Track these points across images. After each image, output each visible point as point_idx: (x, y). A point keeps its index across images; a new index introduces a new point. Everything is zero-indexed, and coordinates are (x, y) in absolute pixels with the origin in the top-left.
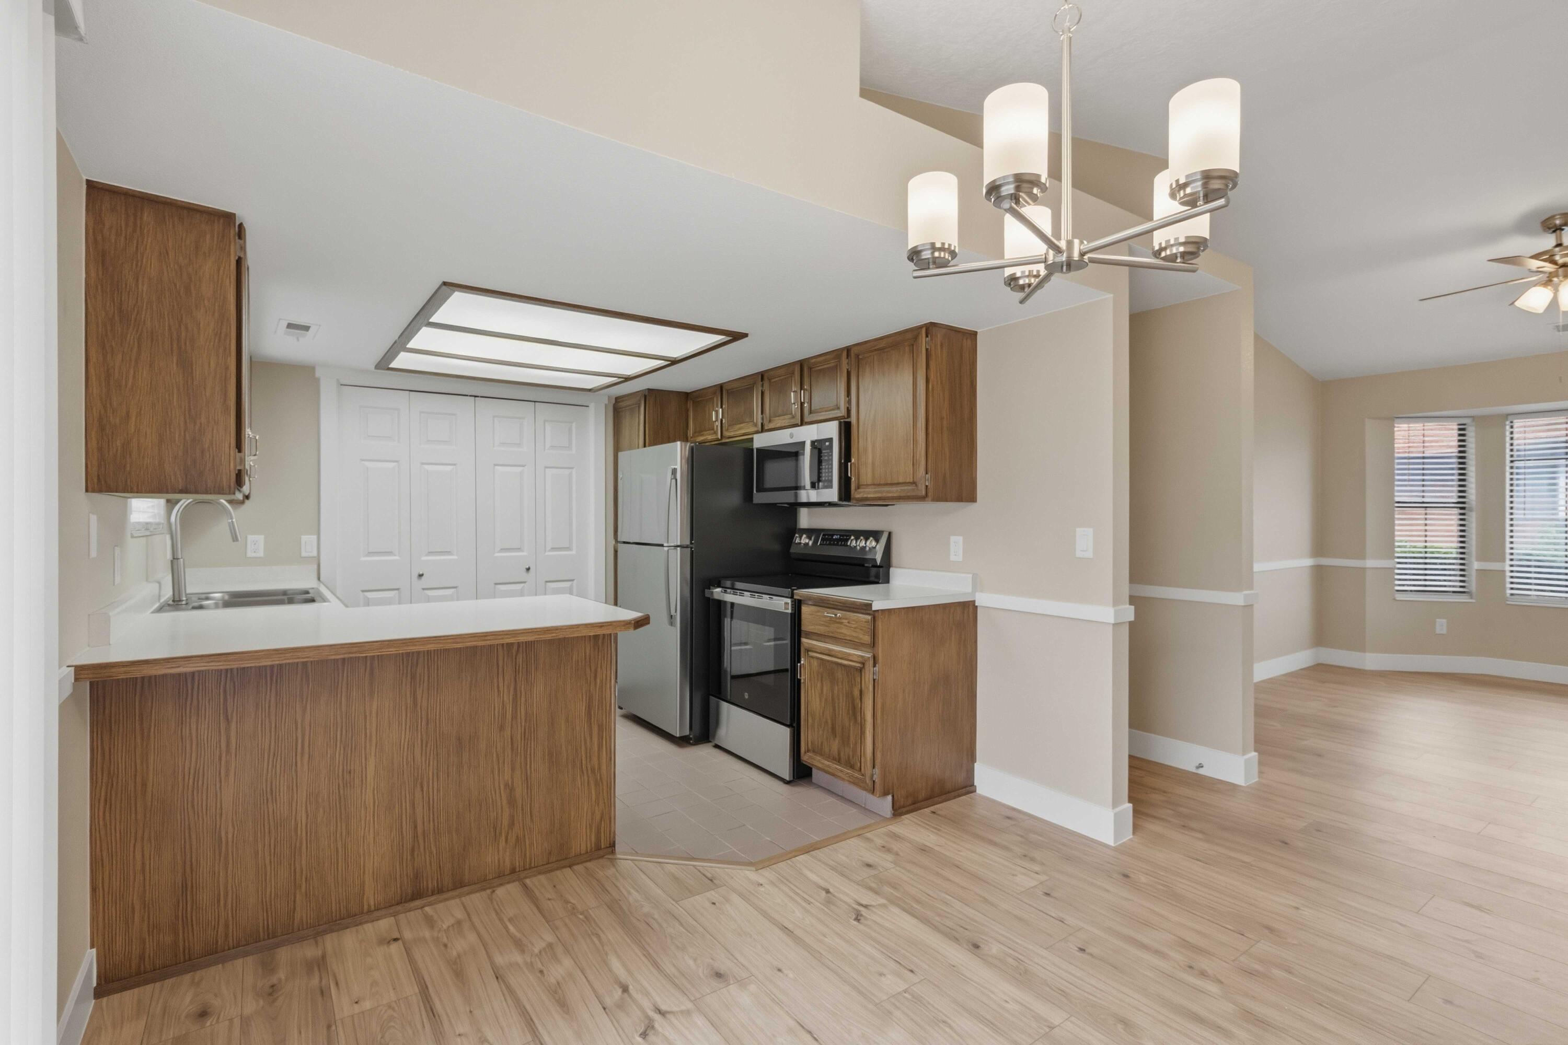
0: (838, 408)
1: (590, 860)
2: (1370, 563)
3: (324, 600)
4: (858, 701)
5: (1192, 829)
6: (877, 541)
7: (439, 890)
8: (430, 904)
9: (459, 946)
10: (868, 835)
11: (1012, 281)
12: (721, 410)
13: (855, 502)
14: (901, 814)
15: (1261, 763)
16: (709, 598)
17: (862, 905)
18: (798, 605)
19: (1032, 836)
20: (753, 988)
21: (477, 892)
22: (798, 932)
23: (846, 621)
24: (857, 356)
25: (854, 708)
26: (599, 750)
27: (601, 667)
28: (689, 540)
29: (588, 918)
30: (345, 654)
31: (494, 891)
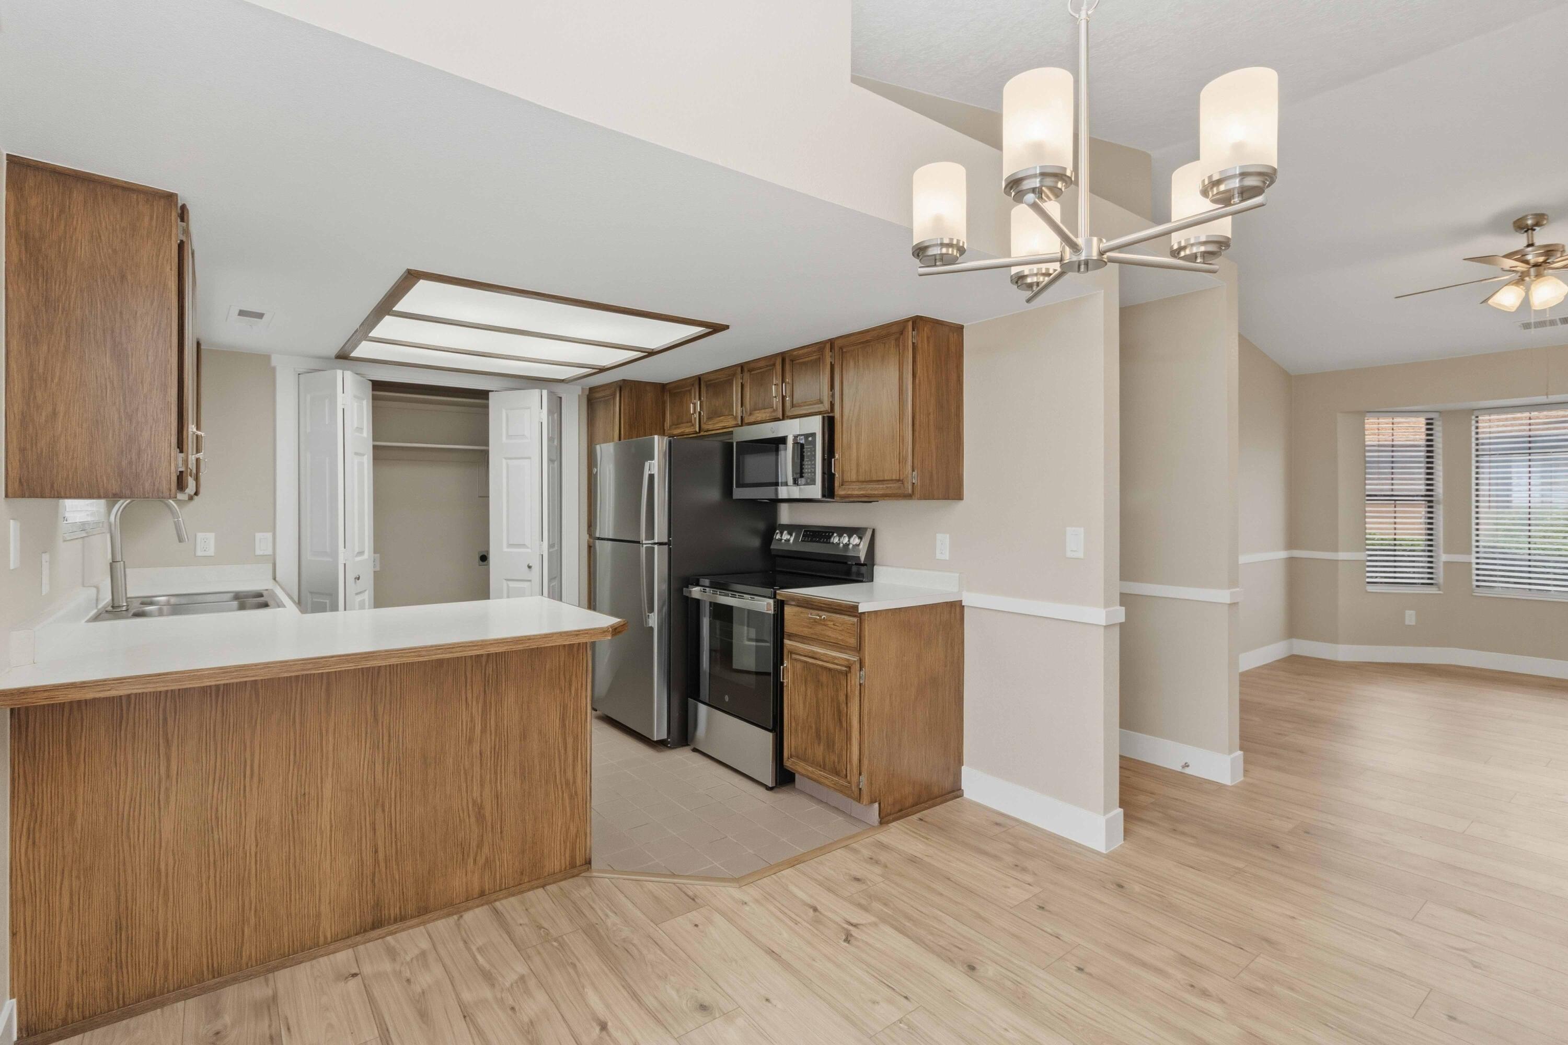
0: (822, 403)
1: (565, 879)
2: (1342, 556)
3: (280, 605)
4: (844, 706)
5: (1183, 833)
6: (861, 538)
7: (403, 918)
8: (391, 933)
9: (424, 980)
10: (855, 845)
11: (1019, 280)
12: (699, 402)
13: (838, 499)
14: (888, 822)
15: (1246, 761)
16: (687, 597)
17: (852, 924)
18: (780, 605)
19: (1023, 844)
20: (740, 1021)
21: (442, 918)
22: (785, 956)
23: (832, 623)
24: (841, 348)
25: (839, 711)
26: (574, 761)
27: (576, 676)
28: (667, 537)
29: (562, 946)
30: (298, 671)
31: (461, 916)
